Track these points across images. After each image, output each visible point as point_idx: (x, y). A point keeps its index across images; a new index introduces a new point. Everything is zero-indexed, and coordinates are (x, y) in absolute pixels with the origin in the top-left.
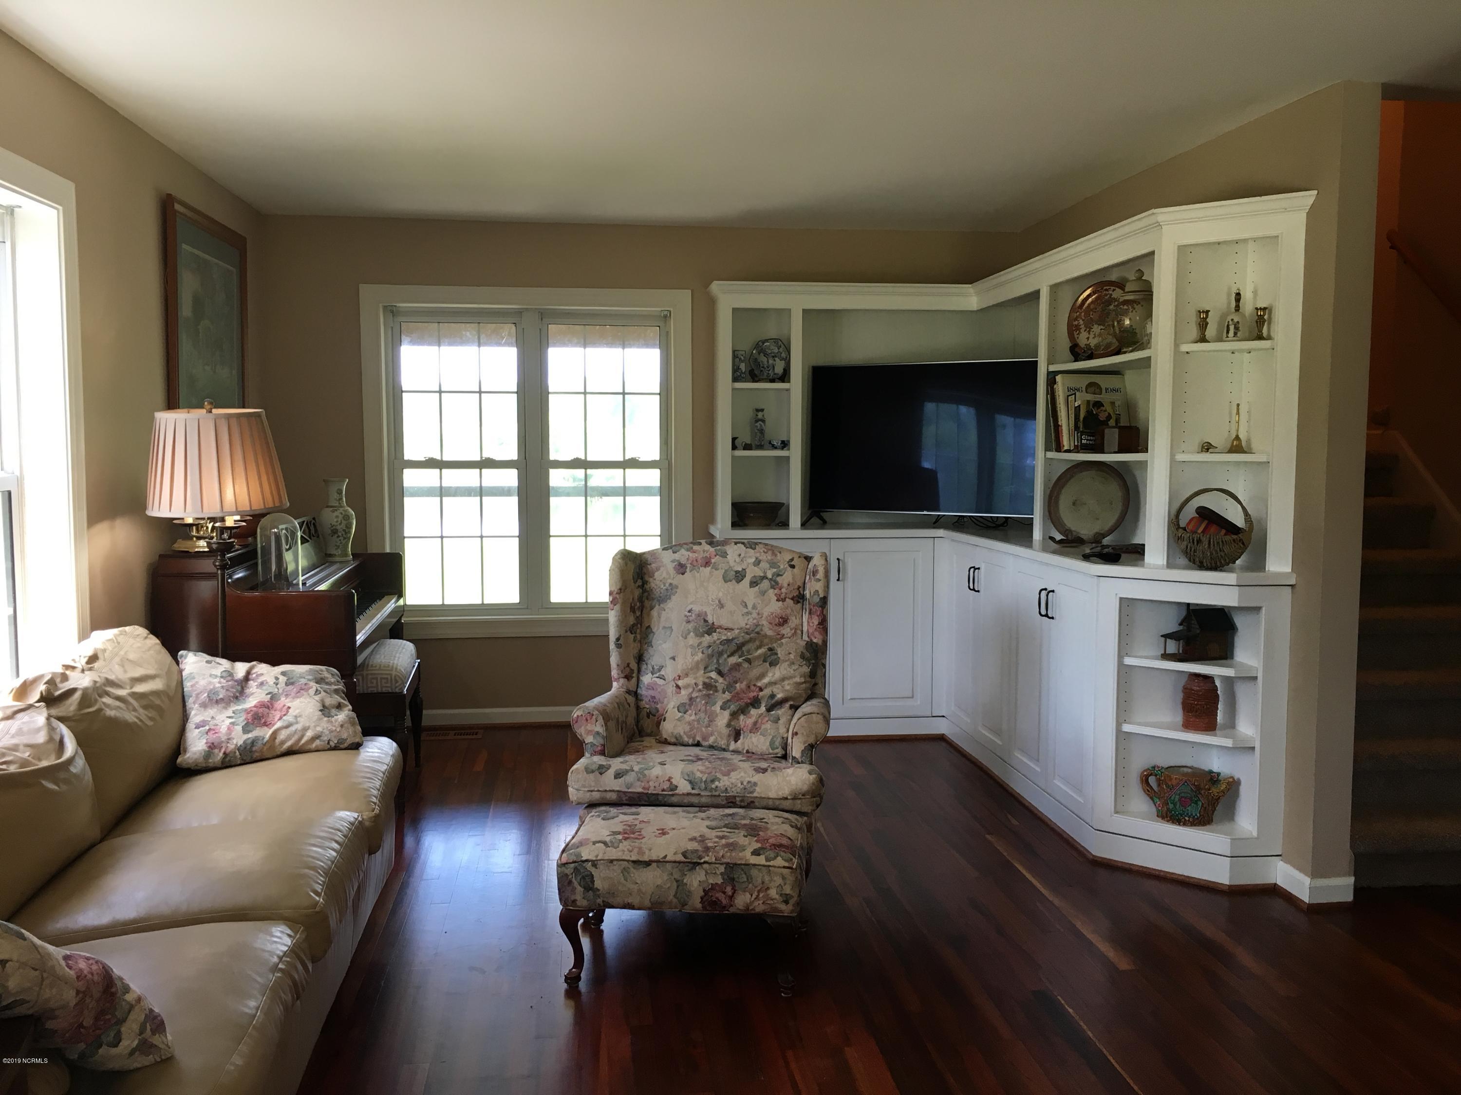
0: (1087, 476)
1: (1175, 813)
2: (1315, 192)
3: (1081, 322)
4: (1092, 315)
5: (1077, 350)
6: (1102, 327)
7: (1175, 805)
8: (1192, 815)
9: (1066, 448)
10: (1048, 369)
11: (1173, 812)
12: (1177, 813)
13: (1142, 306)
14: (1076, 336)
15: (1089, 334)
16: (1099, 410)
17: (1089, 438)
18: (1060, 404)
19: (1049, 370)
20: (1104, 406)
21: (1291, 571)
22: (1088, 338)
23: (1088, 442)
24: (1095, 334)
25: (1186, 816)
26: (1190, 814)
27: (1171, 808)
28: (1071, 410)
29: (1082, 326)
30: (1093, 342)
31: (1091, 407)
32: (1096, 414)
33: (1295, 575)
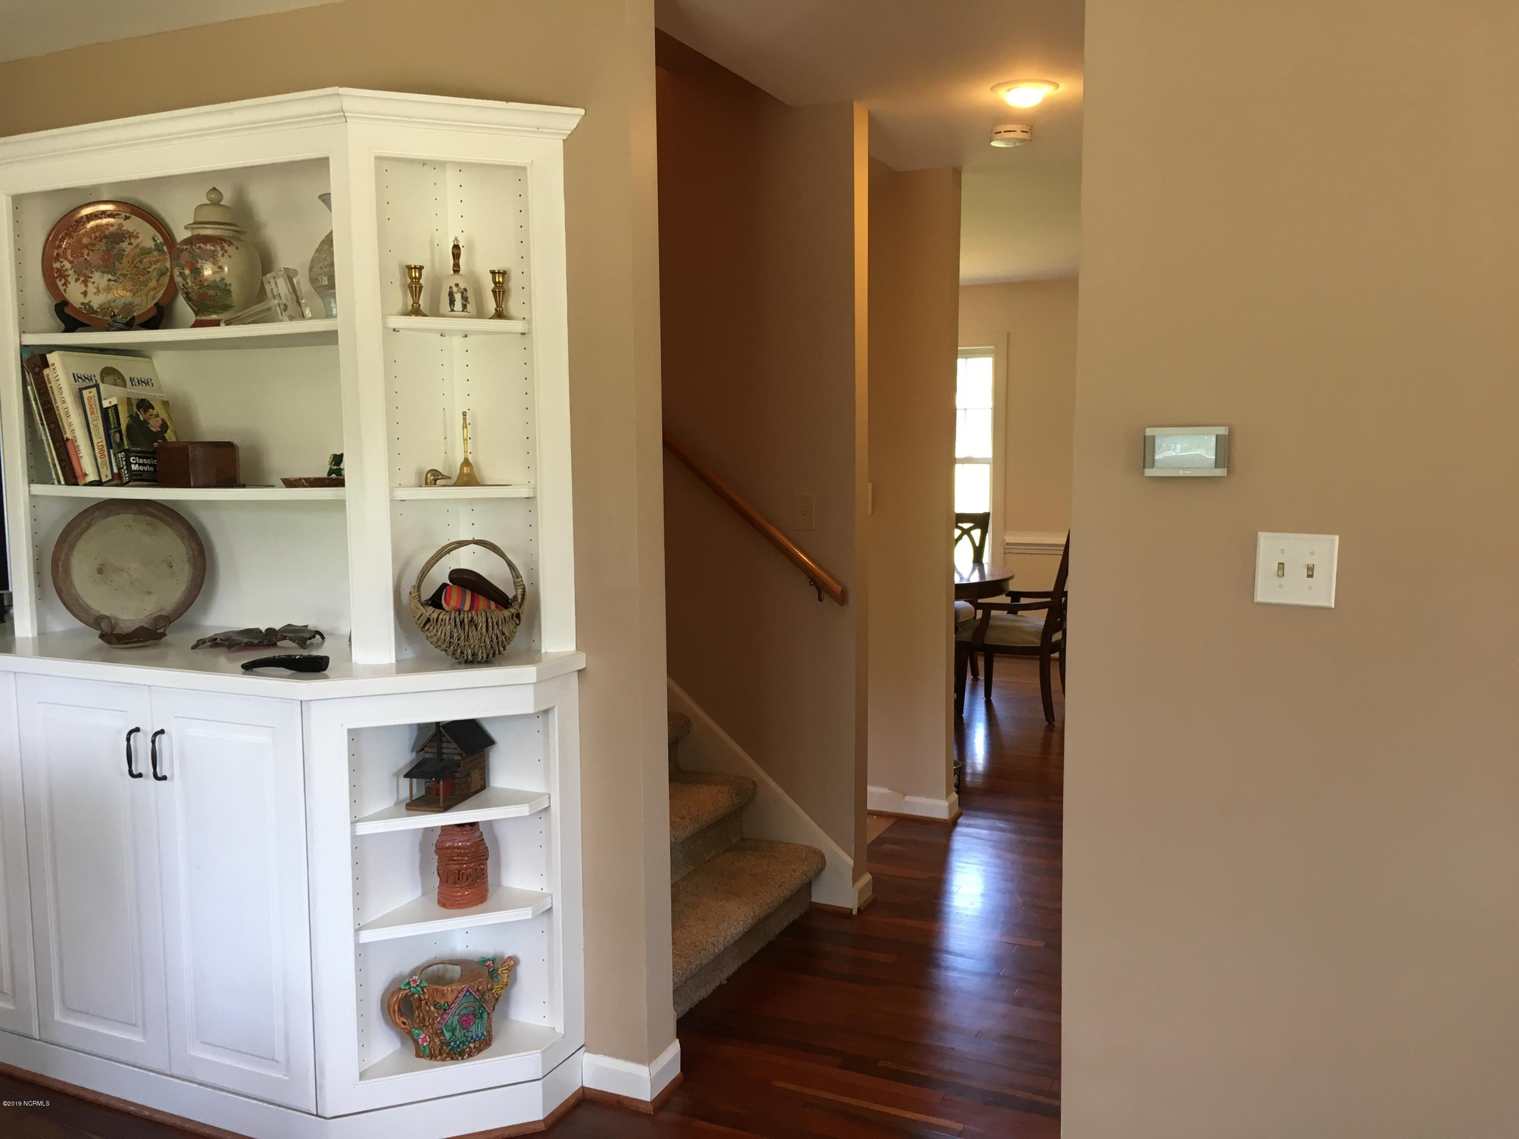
0: (118, 522)
1: (455, 1044)
2: (581, 112)
3: (68, 265)
4: (88, 254)
5: (67, 310)
6: (110, 277)
7: (453, 1031)
8: (477, 1036)
9: (92, 477)
10: (20, 342)
11: (452, 1044)
12: (458, 1042)
13: (237, 248)
14: (62, 288)
15: (86, 286)
16: (148, 414)
17: (141, 461)
18: (64, 402)
19: (23, 343)
20: (153, 408)
21: (575, 649)
22: (85, 293)
23: (141, 468)
24: (98, 288)
25: (470, 1042)
26: (475, 1037)
27: (448, 1038)
28: (92, 413)
29: (71, 272)
30: (96, 301)
31: (135, 409)
32: (145, 420)
33: (584, 654)
